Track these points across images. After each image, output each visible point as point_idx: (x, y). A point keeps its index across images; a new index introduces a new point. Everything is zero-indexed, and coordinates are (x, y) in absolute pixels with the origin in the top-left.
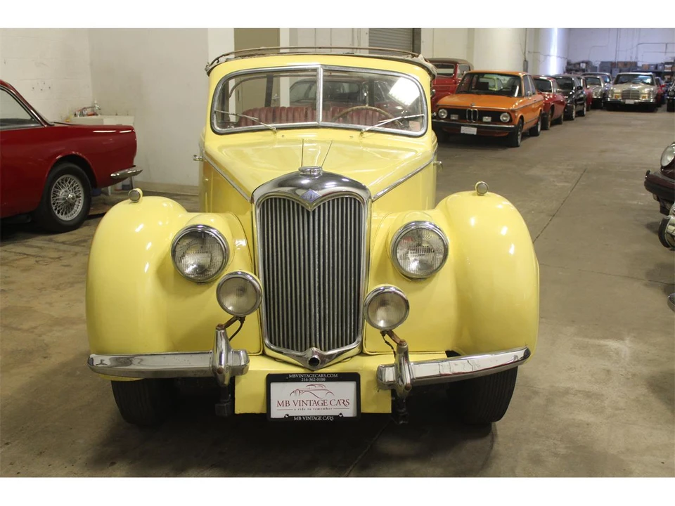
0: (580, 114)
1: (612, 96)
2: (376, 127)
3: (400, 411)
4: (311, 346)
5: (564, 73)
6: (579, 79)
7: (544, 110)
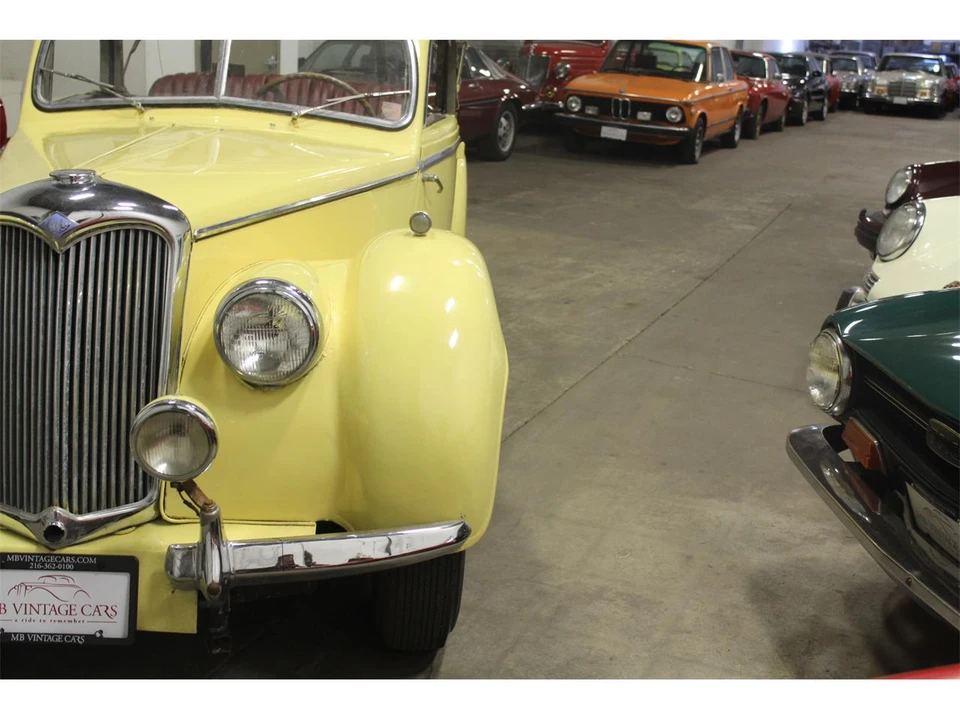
0: (816, 116)
1: (873, 90)
2: (318, 109)
3: (213, 630)
4: (51, 504)
5: (806, 50)
6: (820, 59)
7: (748, 106)
